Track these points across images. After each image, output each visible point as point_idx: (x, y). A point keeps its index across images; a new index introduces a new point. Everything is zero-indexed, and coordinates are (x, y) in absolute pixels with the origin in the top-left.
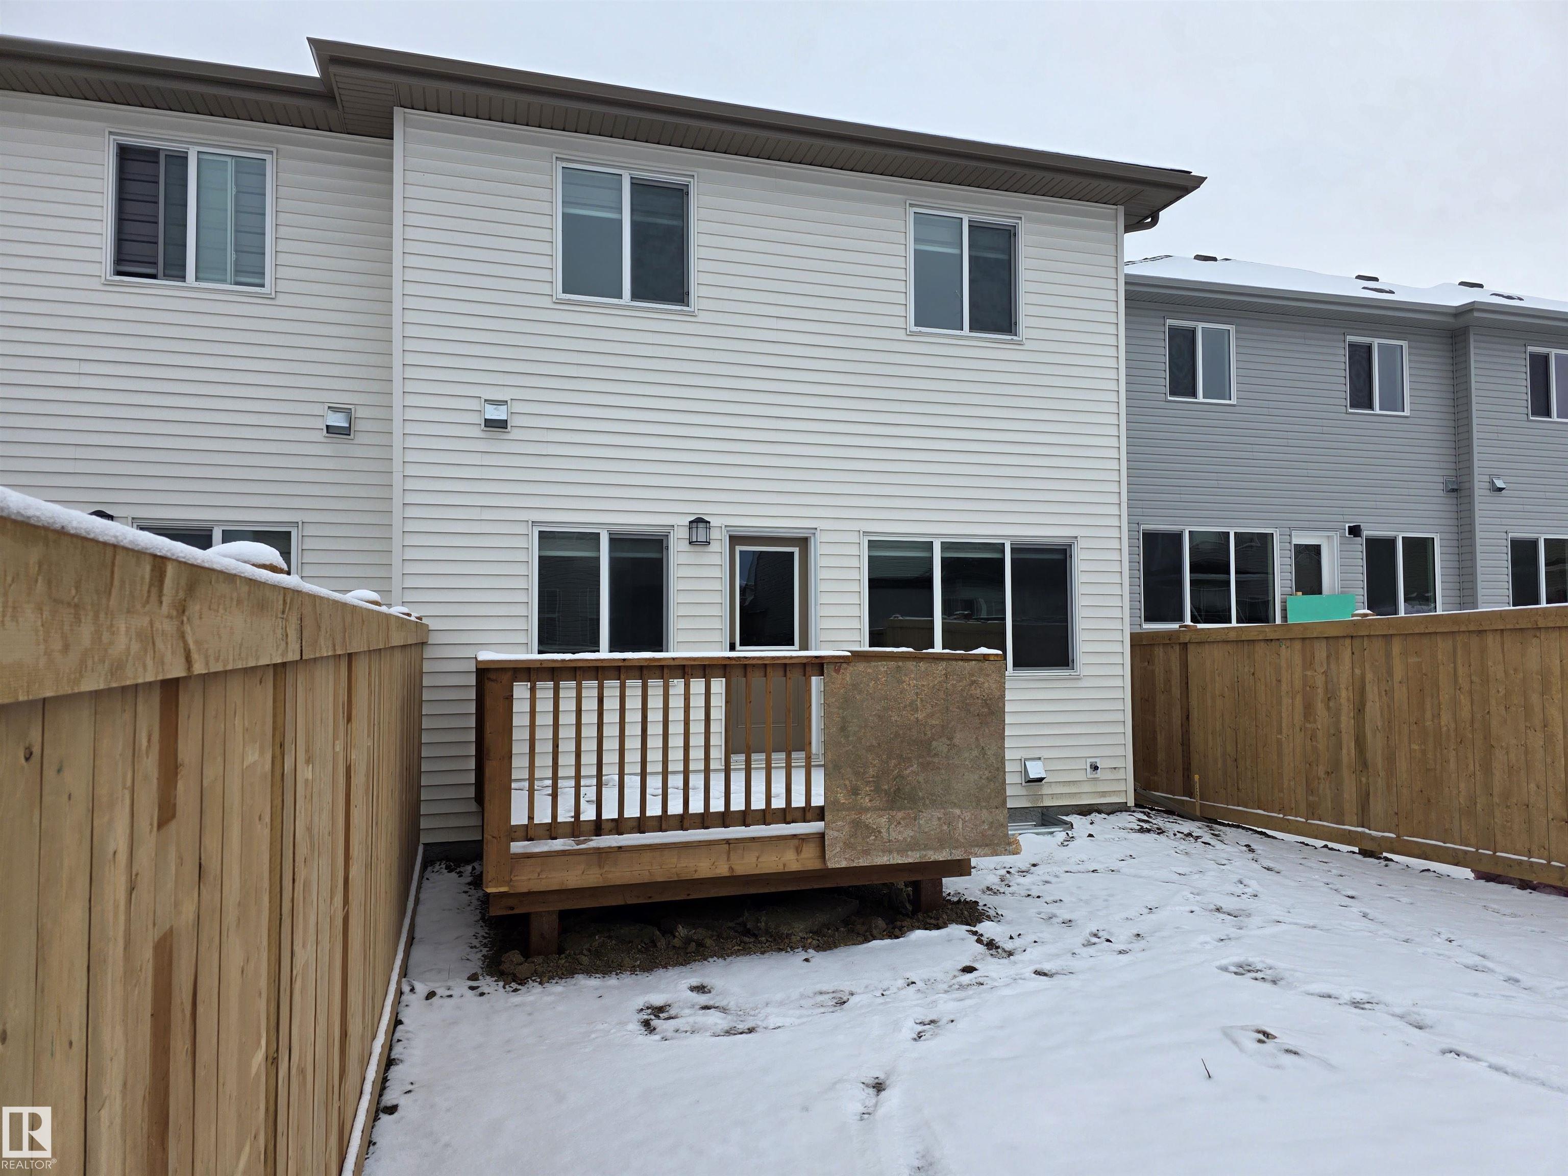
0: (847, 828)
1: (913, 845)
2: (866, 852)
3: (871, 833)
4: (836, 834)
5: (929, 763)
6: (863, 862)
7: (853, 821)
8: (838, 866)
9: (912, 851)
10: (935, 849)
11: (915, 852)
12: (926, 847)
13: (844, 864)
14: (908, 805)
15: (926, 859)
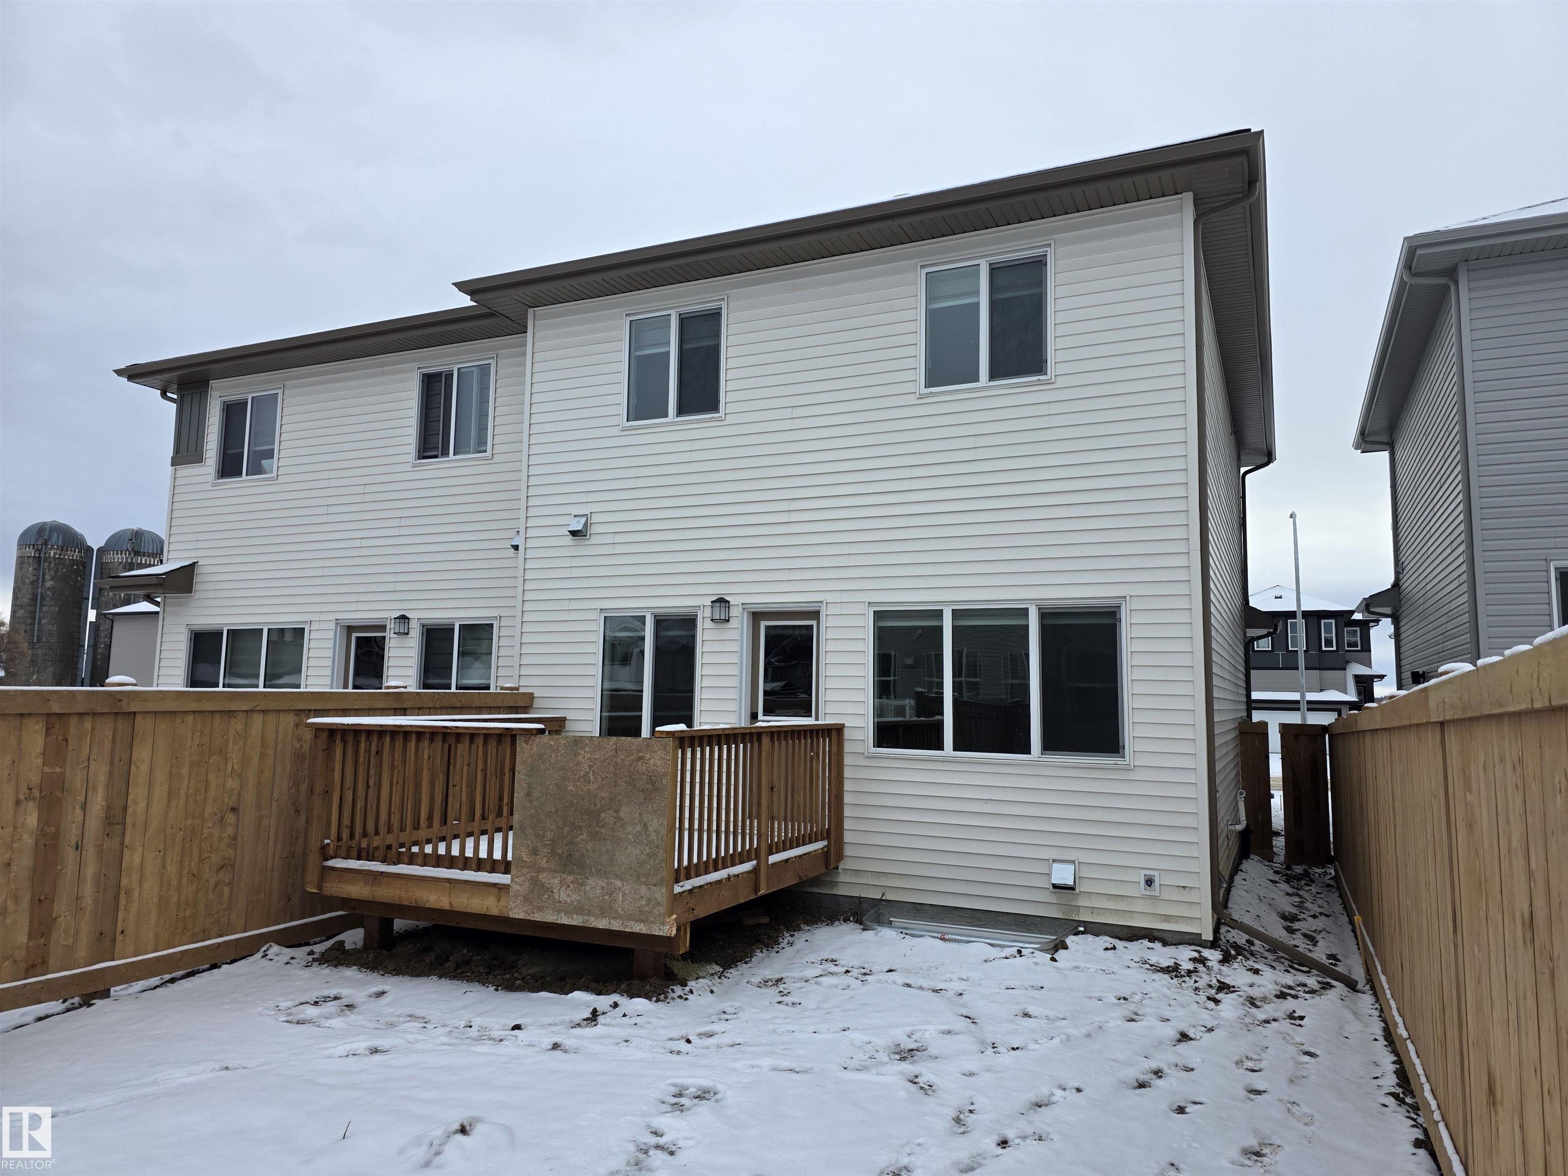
0: (527, 884)
1: (578, 909)
2: (540, 909)
3: (545, 892)
4: (518, 888)
5: (597, 833)
6: (537, 917)
7: (532, 879)
8: (517, 916)
9: (577, 914)
10: (596, 917)
11: (579, 916)
12: (589, 913)
13: (521, 916)
14: (577, 871)
15: (587, 925)
